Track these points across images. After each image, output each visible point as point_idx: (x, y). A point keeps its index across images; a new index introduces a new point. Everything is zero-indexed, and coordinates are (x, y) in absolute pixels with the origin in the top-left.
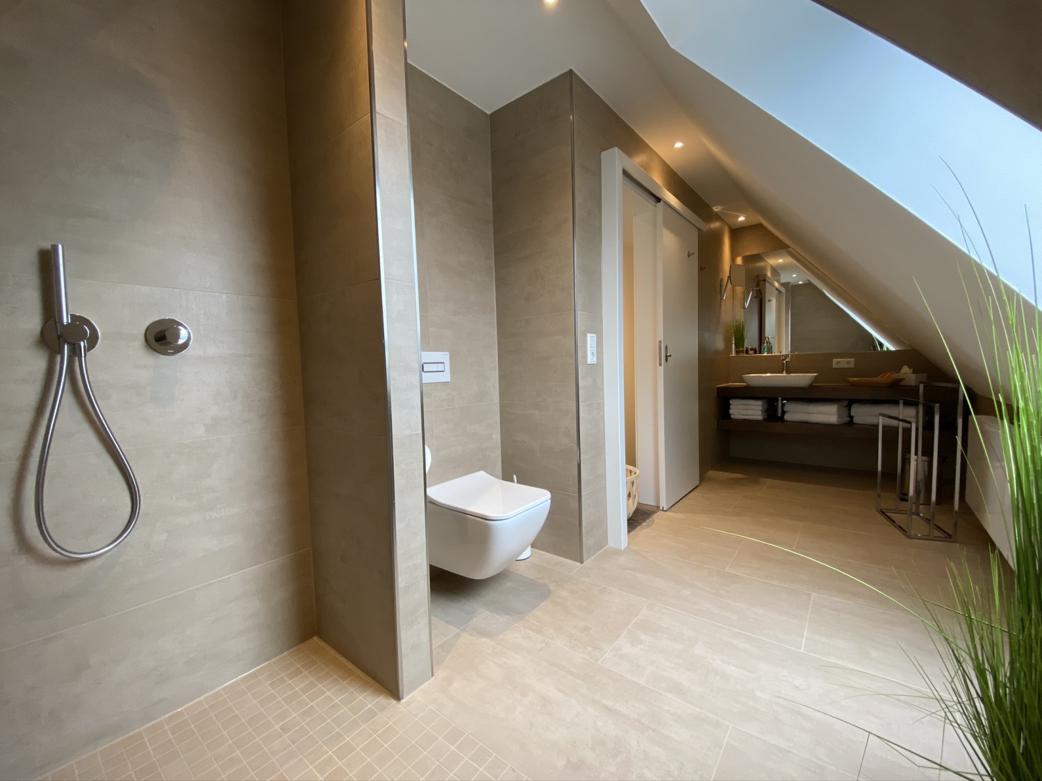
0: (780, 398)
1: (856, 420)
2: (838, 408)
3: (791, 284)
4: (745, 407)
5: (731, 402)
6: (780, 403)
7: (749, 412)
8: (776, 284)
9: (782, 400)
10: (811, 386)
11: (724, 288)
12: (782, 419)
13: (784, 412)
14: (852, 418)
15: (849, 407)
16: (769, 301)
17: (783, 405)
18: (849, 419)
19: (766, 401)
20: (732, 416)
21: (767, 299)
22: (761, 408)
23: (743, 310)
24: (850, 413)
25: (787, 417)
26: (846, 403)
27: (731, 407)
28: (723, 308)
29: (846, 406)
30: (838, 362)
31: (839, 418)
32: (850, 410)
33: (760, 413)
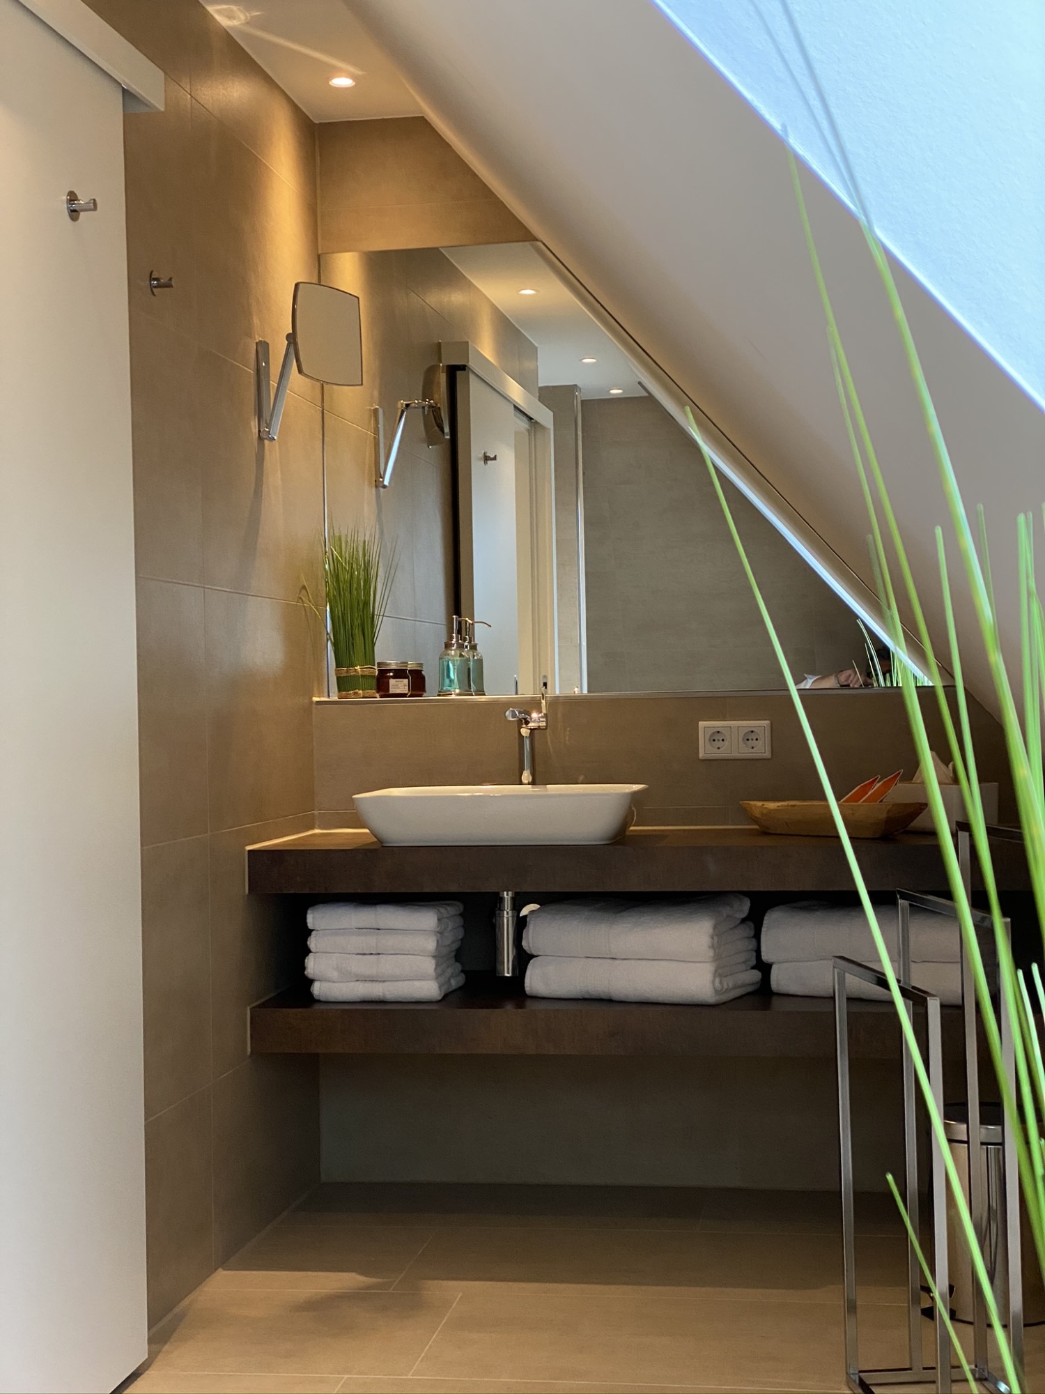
0: (507, 896)
1: (781, 979)
2: (717, 933)
3: (580, 396)
4: (369, 942)
5: (313, 918)
6: (507, 916)
7: (387, 965)
8: (516, 391)
9: (517, 906)
10: (620, 838)
11: (274, 384)
12: (514, 989)
13: (523, 959)
14: (764, 968)
15: (755, 921)
16: (486, 458)
17: (521, 924)
18: (756, 975)
19: (453, 910)
20: (317, 989)
21: (476, 453)
22: (431, 944)
23: (369, 492)
24: (758, 951)
25: (537, 980)
26: (744, 907)
27: (312, 943)
28: (274, 478)
29: (743, 921)
30: (715, 736)
31: (719, 973)
32: (757, 936)
33: (429, 965)
